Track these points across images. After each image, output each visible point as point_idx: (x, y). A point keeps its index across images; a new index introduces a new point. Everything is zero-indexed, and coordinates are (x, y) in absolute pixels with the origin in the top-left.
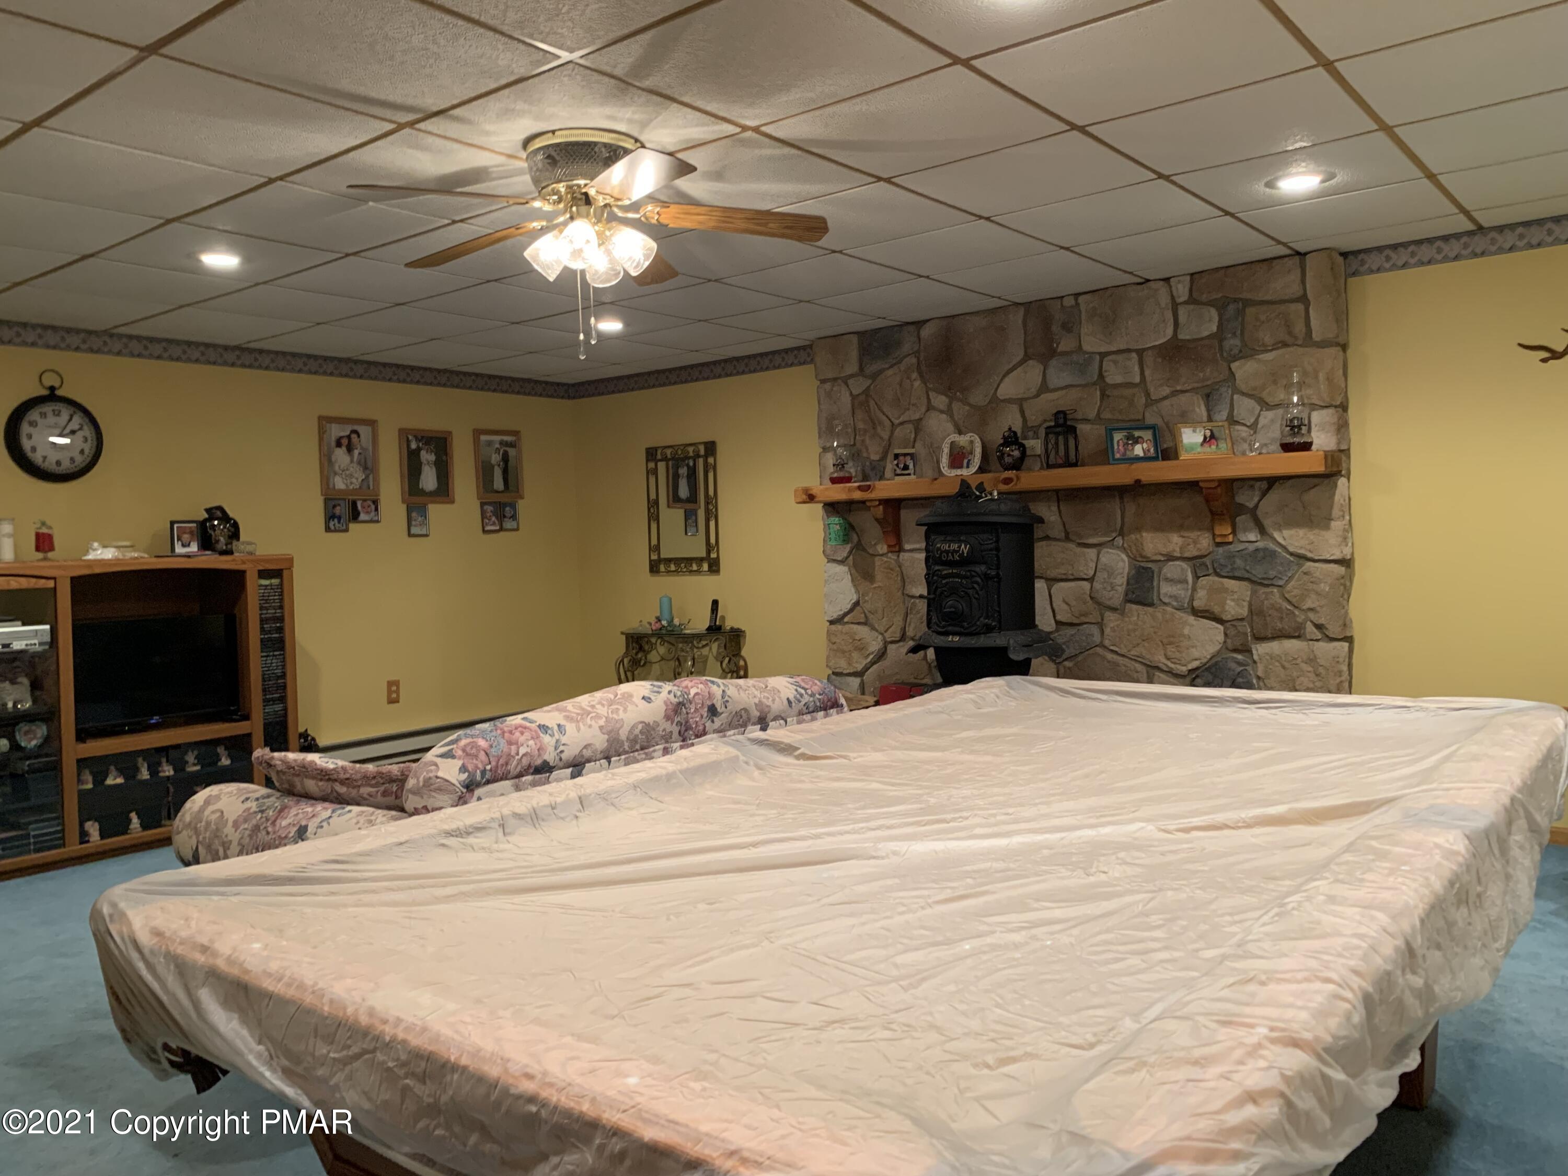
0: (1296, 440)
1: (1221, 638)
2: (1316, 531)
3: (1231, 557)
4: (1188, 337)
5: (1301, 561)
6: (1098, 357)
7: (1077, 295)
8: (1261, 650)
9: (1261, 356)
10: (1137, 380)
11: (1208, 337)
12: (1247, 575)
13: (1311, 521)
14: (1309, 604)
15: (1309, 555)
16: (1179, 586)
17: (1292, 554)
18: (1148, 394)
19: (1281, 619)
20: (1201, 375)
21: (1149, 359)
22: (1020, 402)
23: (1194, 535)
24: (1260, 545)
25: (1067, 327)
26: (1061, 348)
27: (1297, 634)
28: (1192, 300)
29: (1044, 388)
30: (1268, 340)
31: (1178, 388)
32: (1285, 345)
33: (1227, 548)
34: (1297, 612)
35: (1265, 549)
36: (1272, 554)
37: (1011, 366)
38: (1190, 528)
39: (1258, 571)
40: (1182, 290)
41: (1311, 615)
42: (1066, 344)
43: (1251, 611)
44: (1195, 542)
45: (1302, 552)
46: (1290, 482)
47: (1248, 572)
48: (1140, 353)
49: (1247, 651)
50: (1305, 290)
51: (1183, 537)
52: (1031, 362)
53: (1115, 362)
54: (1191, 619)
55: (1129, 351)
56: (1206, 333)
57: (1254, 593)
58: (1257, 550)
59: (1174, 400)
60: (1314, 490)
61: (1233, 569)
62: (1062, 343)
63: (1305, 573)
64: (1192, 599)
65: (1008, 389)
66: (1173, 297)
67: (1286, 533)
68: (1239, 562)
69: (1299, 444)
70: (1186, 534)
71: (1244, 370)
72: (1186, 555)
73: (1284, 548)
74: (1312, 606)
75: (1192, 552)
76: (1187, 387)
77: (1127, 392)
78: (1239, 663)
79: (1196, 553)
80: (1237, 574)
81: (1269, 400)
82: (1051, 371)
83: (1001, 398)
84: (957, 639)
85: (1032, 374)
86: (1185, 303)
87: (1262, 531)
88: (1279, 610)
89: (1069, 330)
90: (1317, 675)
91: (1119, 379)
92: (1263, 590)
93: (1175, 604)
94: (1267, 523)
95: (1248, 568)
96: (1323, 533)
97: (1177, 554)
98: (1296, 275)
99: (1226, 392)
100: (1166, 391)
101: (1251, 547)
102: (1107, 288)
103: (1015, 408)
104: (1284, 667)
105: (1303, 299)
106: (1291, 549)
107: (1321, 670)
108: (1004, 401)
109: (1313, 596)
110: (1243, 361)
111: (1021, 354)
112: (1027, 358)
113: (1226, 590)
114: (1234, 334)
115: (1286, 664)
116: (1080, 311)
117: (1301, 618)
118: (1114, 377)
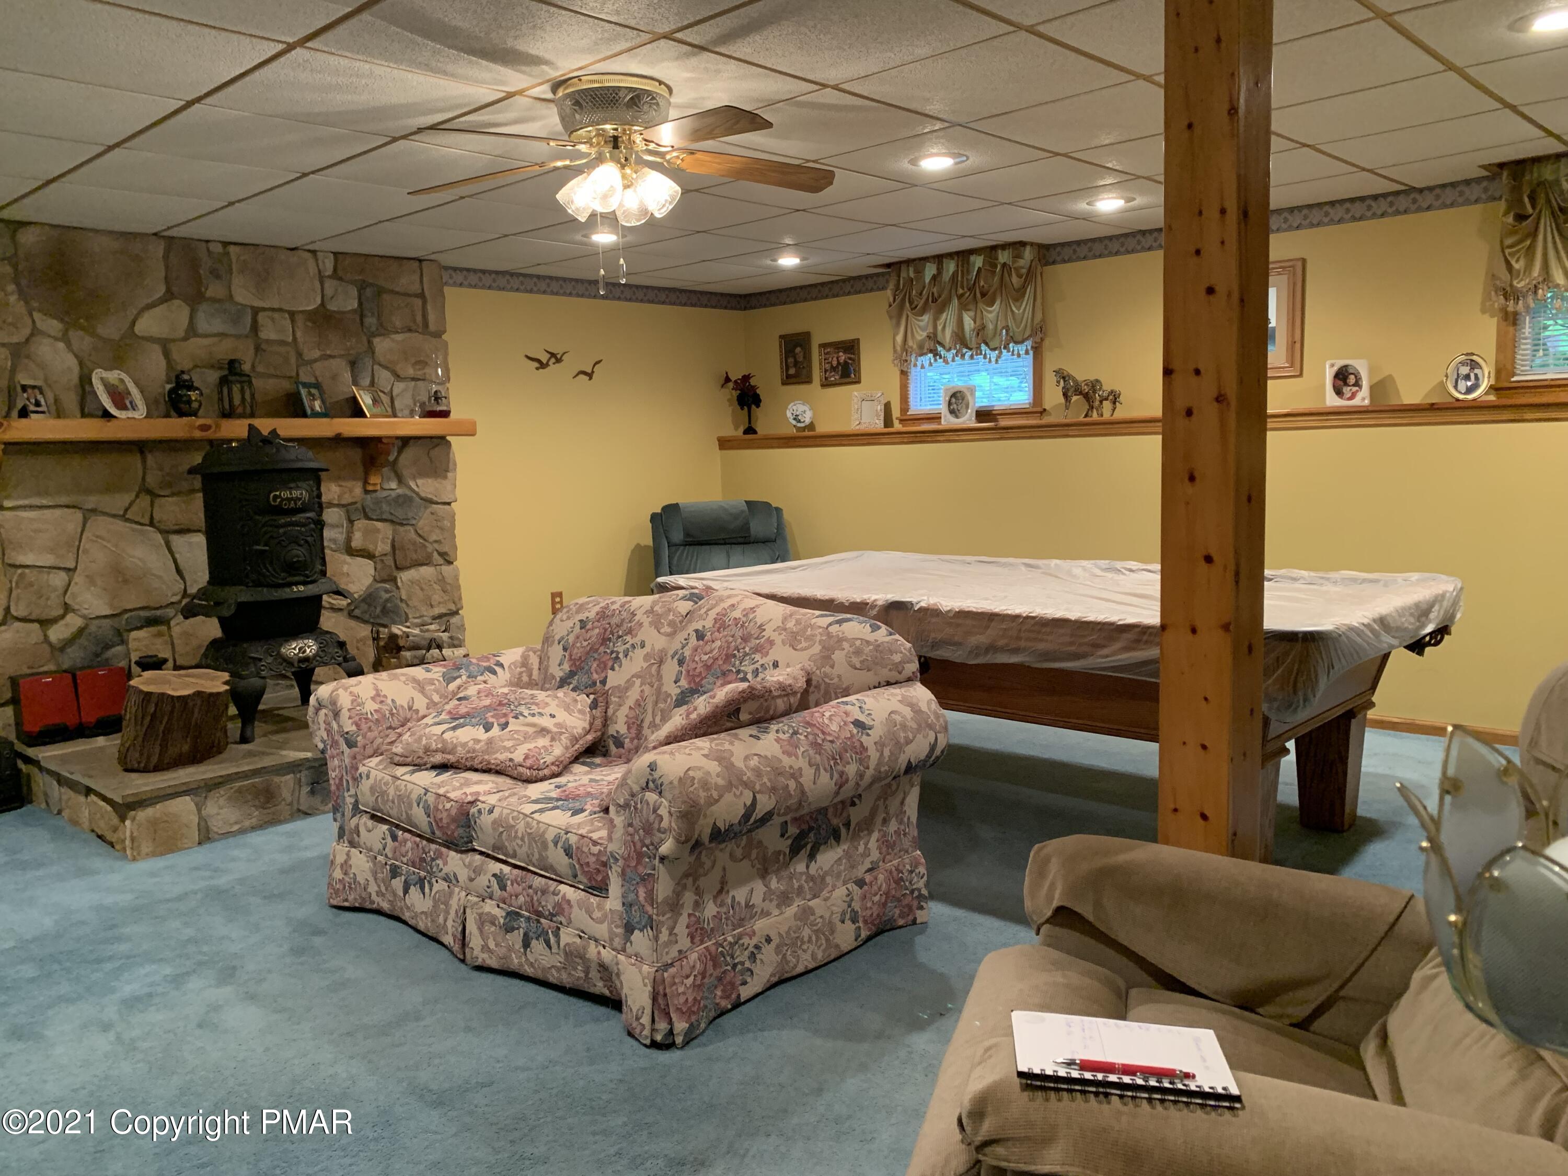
0: (439, 408)
1: (372, 572)
2: (439, 480)
3: (378, 502)
4: (336, 309)
5: (428, 504)
6: (249, 311)
7: (226, 244)
8: (404, 577)
9: (393, 336)
10: (290, 339)
11: (349, 312)
12: (390, 517)
13: (436, 472)
14: (434, 537)
15: (435, 499)
16: (336, 530)
17: (422, 499)
18: (299, 355)
19: (416, 551)
20: (348, 344)
21: (300, 319)
22: (165, 345)
23: (349, 484)
24: (400, 491)
25: (215, 274)
26: (209, 294)
27: (427, 562)
28: (335, 275)
29: (192, 331)
30: (398, 324)
31: (328, 352)
32: (410, 330)
33: (374, 495)
34: (427, 544)
35: (405, 496)
36: (410, 499)
37: (150, 301)
38: (344, 479)
39: (399, 513)
40: (328, 265)
41: (436, 546)
42: (214, 290)
43: (393, 547)
44: (351, 491)
45: (430, 496)
46: (420, 442)
47: (391, 514)
48: (292, 314)
49: (393, 580)
50: (423, 290)
51: (340, 486)
52: (177, 302)
53: (273, 320)
54: (348, 559)
55: (280, 310)
56: (350, 308)
57: (394, 531)
58: (399, 496)
59: (326, 363)
60: (436, 449)
61: (382, 513)
62: (210, 289)
63: (432, 513)
64: (349, 540)
65: (148, 325)
66: (320, 271)
67: (420, 482)
68: (385, 507)
69: (441, 411)
70: (343, 484)
71: (382, 345)
72: (344, 502)
73: (417, 494)
74: (437, 539)
75: (347, 499)
76: (335, 353)
77: (282, 349)
78: (387, 591)
79: (350, 500)
80: (384, 517)
81: (402, 374)
82: (201, 317)
83: (139, 334)
84: (302, 588)
85: (179, 313)
86: (329, 277)
87: (400, 480)
88: (414, 544)
89: (218, 277)
90: (444, 592)
91: (273, 336)
92: (401, 529)
93: (333, 546)
94: (405, 473)
95: (392, 511)
96: (444, 482)
97: (336, 502)
98: (416, 277)
99: (368, 362)
100: (317, 354)
101: (393, 494)
102: (258, 245)
103: (157, 350)
104: (422, 589)
105: (422, 296)
106: (423, 495)
107: (448, 587)
108: (143, 338)
109: (437, 531)
110: (382, 338)
111: (161, 290)
112: (169, 296)
113: (378, 531)
114: (373, 314)
115: (424, 586)
116: (230, 260)
117: (430, 548)
118: (268, 333)
